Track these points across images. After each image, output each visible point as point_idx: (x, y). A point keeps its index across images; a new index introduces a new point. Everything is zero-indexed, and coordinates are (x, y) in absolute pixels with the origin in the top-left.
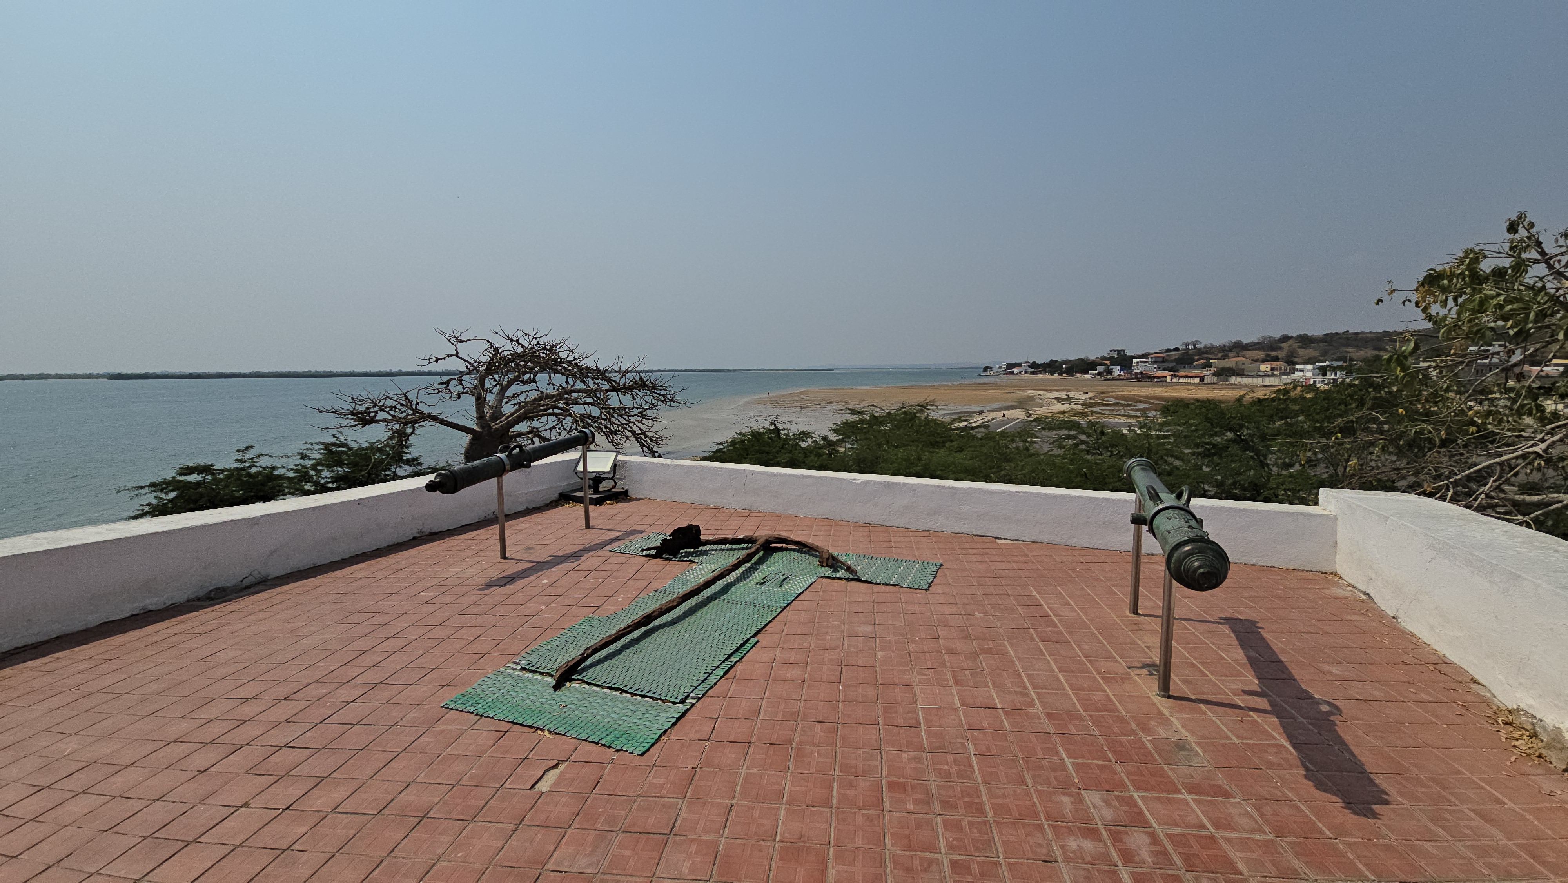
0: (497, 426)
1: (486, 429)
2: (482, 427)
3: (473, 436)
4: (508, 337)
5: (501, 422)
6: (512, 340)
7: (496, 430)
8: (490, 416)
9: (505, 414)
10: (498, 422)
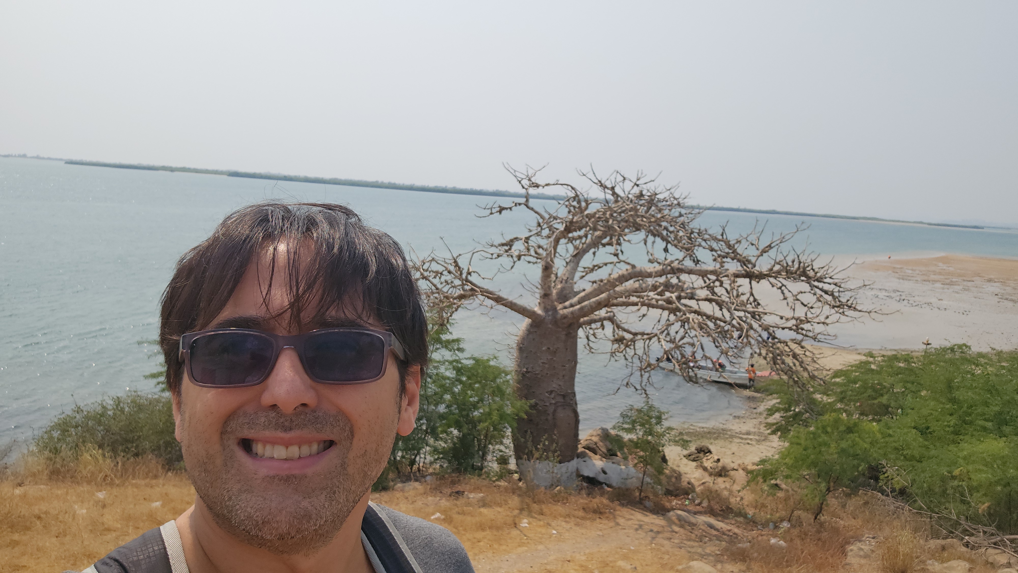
0: (566, 311)
1: (550, 313)
2: (546, 310)
3: (533, 321)
4: (600, 182)
5: (572, 306)
6: (605, 187)
7: (565, 317)
8: (558, 294)
9: (577, 293)
10: (567, 303)
